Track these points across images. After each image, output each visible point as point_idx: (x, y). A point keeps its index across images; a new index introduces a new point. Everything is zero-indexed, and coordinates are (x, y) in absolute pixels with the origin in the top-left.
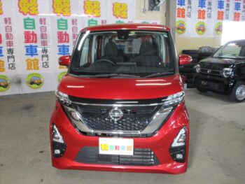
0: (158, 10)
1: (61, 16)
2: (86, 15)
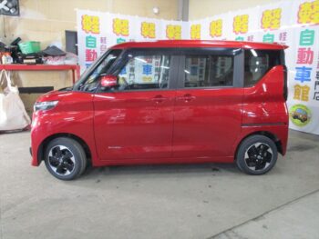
1: (269, 32)
2: (300, 25)
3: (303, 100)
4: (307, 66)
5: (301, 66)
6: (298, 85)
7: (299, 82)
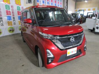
0: (31, 3)
3: (11, 25)
4: (10, 16)
5: (8, 16)
6: (9, 22)
7: (9, 21)
